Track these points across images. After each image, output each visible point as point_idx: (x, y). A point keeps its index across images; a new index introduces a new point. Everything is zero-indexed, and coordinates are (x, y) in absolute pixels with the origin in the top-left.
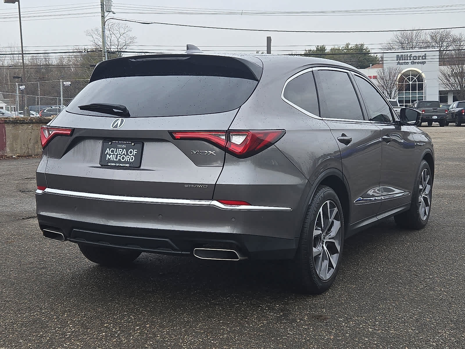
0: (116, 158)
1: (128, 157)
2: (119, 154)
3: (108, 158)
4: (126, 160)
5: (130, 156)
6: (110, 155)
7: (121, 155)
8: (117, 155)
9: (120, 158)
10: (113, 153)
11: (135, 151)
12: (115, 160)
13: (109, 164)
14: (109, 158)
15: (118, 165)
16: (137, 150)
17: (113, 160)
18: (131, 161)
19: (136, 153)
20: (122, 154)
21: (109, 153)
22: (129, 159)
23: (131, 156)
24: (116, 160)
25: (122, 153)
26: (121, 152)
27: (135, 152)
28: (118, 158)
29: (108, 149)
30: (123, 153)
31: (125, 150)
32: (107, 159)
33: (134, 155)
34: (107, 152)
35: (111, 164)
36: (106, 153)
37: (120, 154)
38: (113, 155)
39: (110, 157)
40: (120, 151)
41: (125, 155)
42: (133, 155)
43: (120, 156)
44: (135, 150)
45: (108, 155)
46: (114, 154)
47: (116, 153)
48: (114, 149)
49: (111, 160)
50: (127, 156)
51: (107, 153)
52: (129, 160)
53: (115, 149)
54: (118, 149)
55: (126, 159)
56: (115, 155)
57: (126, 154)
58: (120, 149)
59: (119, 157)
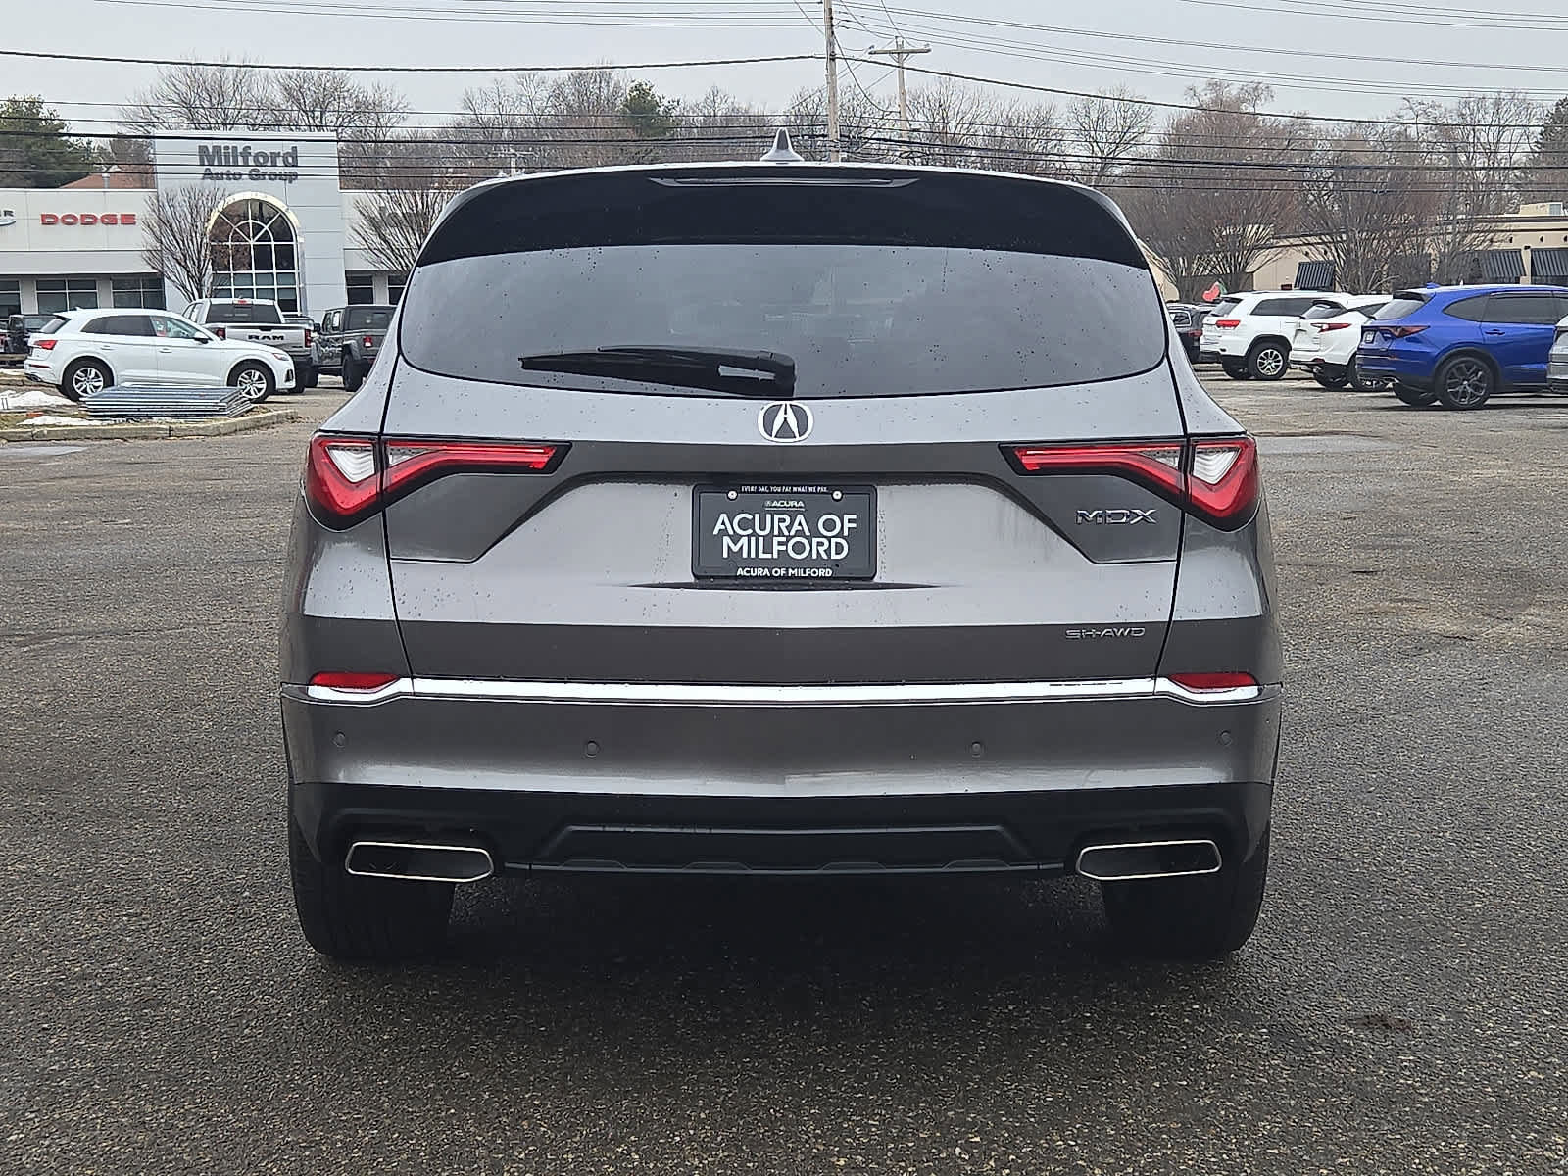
0: (768, 549)
1: (820, 544)
2: (776, 532)
3: (729, 547)
4: (815, 556)
5: (829, 539)
6: (736, 538)
7: (789, 538)
8: (769, 540)
9: (783, 548)
10: (750, 532)
11: (850, 521)
12: (761, 555)
13: (740, 572)
14: (735, 548)
15: (782, 572)
16: (854, 517)
17: (753, 555)
18: (834, 556)
19: (854, 525)
20: (792, 533)
21: (731, 532)
22: (828, 551)
23: (833, 540)
24: (769, 556)
25: (789, 528)
26: (783, 525)
27: (847, 525)
28: (776, 548)
29: (724, 516)
30: (796, 527)
31: (800, 517)
32: (725, 555)
33: (846, 533)
34: (719, 526)
35: (747, 572)
36: (716, 532)
37: (781, 534)
38: (753, 539)
39: (739, 545)
40: (778, 522)
41: (806, 537)
42: (840, 535)
43: (784, 539)
44: (846, 517)
45: (726, 540)
46: (754, 534)
47: (763, 528)
48: (750, 517)
49: (745, 555)
50: (815, 541)
51: (724, 532)
52: (825, 556)
53: (757, 516)
54: (769, 516)
55: (816, 549)
56: (761, 540)
57: (807, 533)
58: (777, 517)
59: (780, 543)
